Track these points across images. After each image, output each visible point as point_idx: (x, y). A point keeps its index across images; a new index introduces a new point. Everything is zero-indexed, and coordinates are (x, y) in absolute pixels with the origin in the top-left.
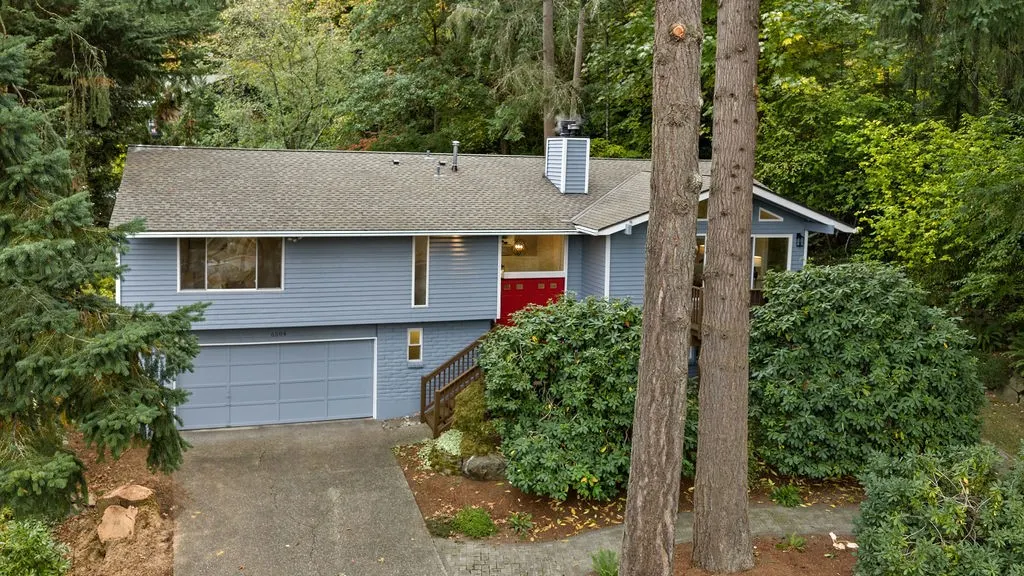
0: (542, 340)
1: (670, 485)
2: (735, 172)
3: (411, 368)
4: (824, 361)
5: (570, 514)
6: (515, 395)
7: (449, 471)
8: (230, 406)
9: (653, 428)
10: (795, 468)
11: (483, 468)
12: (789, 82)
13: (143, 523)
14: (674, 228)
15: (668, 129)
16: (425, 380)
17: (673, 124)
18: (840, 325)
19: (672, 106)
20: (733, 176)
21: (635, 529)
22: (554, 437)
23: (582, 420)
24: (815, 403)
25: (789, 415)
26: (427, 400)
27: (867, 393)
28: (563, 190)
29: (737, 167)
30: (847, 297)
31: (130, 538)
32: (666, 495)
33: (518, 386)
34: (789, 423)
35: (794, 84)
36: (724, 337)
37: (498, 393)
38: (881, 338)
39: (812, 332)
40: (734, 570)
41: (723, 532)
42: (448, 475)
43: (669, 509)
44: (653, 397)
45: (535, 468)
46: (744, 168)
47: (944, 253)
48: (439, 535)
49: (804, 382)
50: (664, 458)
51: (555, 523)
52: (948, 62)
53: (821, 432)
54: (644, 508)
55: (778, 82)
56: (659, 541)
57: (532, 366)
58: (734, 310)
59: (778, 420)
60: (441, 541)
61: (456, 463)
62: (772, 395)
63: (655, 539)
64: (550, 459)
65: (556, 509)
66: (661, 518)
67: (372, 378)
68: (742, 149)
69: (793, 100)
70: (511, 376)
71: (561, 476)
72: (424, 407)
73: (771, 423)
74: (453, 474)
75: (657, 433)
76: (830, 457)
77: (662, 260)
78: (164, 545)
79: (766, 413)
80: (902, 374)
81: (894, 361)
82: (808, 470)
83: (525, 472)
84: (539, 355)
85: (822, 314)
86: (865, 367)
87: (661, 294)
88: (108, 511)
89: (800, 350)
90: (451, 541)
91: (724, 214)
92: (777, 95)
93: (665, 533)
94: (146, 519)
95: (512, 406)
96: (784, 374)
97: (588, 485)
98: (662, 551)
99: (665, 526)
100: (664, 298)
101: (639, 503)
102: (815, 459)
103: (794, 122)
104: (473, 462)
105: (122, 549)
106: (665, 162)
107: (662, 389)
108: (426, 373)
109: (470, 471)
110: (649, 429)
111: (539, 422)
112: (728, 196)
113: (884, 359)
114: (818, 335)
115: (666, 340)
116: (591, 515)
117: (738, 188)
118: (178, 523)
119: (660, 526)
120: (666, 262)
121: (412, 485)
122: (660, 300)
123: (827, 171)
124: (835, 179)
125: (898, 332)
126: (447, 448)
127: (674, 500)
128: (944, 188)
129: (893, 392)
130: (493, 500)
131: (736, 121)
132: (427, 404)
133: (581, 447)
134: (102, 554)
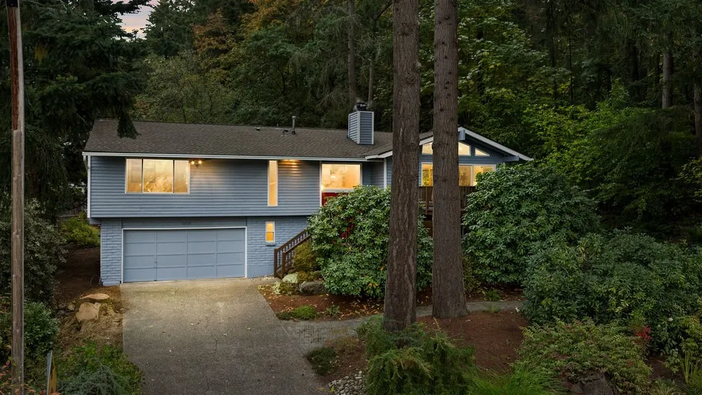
0: (344, 208)
1: (411, 242)
2: (446, 86)
3: (268, 246)
4: (511, 217)
5: (363, 308)
6: (329, 240)
7: (290, 293)
8: (157, 268)
9: (400, 208)
10: (495, 279)
11: (311, 287)
12: (495, 90)
13: (104, 312)
14: (407, 92)
15: (401, 37)
16: (276, 251)
17: (404, 34)
18: (518, 194)
19: (402, 24)
20: (446, 88)
21: (393, 270)
22: (352, 262)
23: (368, 251)
24: (506, 239)
25: (491, 247)
26: (278, 263)
27: (534, 230)
28: (358, 143)
29: (448, 83)
30: (522, 179)
31: (96, 319)
32: (409, 247)
33: (330, 235)
34: (491, 252)
35: (498, 92)
36: (445, 180)
37: (319, 241)
38: (542, 201)
39: (503, 200)
40: (456, 316)
41: (449, 294)
42: (289, 295)
43: (411, 256)
44: (399, 190)
45: (341, 280)
46: (452, 83)
47: (586, 176)
48: (284, 319)
49: (499, 229)
50: (407, 226)
51: (354, 313)
52: (590, 77)
53: (509, 254)
54: (397, 256)
55: (488, 90)
56: (406, 276)
57: (339, 223)
58: (450, 164)
59: (485, 252)
60: (285, 322)
61: (294, 288)
62: (481, 236)
63: (404, 275)
64: (350, 273)
65: (354, 306)
66: (407, 261)
67: (244, 252)
68: (450, 73)
69: (498, 100)
70: (326, 230)
71: (356, 282)
72: (276, 268)
73: (481, 254)
74: (293, 294)
75: (403, 211)
76: (516, 271)
77: (401, 110)
78: (117, 324)
79: (478, 249)
80: (555, 219)
81: (550, 213)
82: (503, 279)
83: (335, 282)
84: (342, 216)
85: (507, 189)
86: (533, 216)
87: (401, 131)
88: (83, 306)
89: (497, 210)
90: (291, 321)
91: (442, 110)
92: (488, 97)
93: (409, 270)
94: (106, 310)
95: (327, 247)
96: (487, 225)
97: (373, 288)
98: (408, 282)
99: (409, 266)
100: (403, 132)
101: (394, 254)
102: (507, 272)
103: (499, 114)
104: (305, 284)
105: (90, 324)
106: (400, 56)
107: (404, 185)
108: (277, 248)
109: (303, 290)
110: (398, 209)
111: (344, 256)
112: (443, 100)
113: (544, 211)
114: (506, 201)
115: (406, 157)
116: (376, 307)
117: (449, 95)
118: (125, 315)
119: (406, 266)
120: (403, 111)
121: (268, 300)
122: (401, 134)
123: (521, 144)
124: (526, 149)
125: (552, 197)
126: (289, 280)
127: (414, 251)
128: (586, 140)
129: (550, 227)
130: (316, 303)
131: (446, 57)
132: (278, 266)
133: (368, 266)
134: (79, 329)
